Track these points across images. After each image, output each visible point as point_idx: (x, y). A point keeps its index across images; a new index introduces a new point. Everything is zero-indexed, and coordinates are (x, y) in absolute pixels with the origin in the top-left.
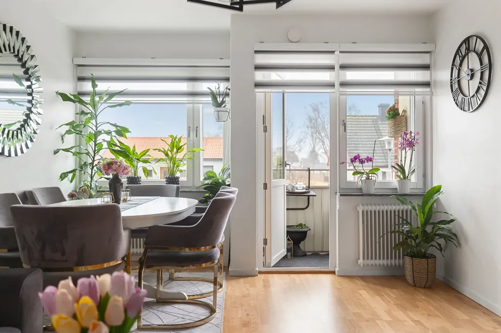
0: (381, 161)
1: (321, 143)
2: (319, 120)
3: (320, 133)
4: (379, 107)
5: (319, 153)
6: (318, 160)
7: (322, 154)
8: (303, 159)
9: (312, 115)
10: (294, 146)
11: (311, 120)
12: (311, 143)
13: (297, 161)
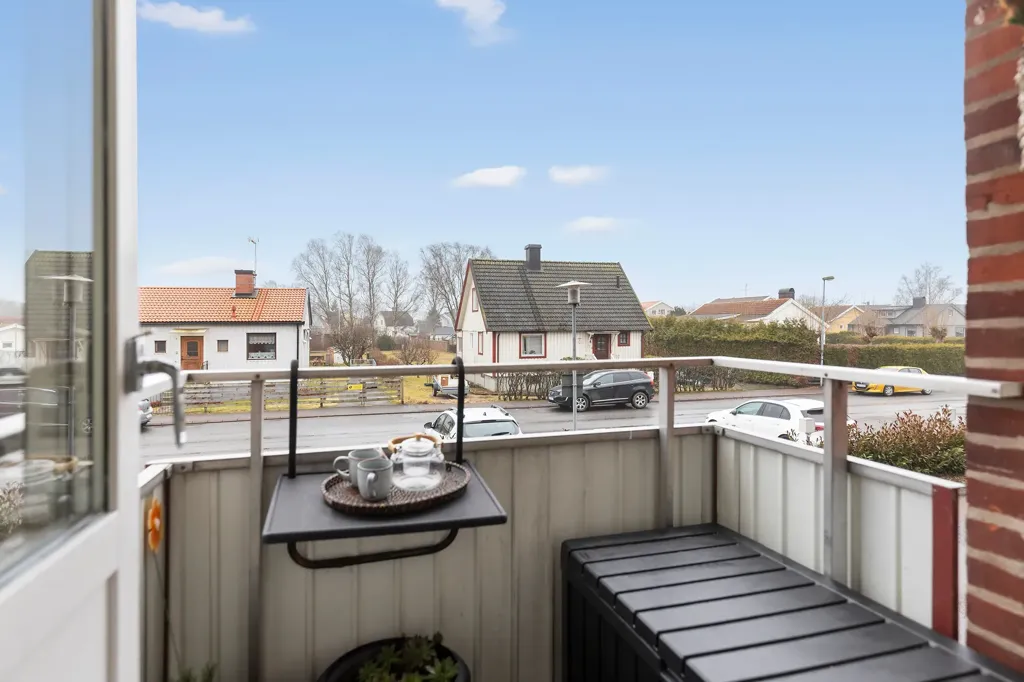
0: (530, 323)
1: (444, 301)
2: (442, 270)
3: (442, 287)
4: (527, 249)
5: (442, 312)
6: (440, 324)
7: (445, 316)
8: (419, 322)
9: (433, 262)
10: (408, 304)
11: (430, 269)
12: (431, 300)
13: (411, 323)
